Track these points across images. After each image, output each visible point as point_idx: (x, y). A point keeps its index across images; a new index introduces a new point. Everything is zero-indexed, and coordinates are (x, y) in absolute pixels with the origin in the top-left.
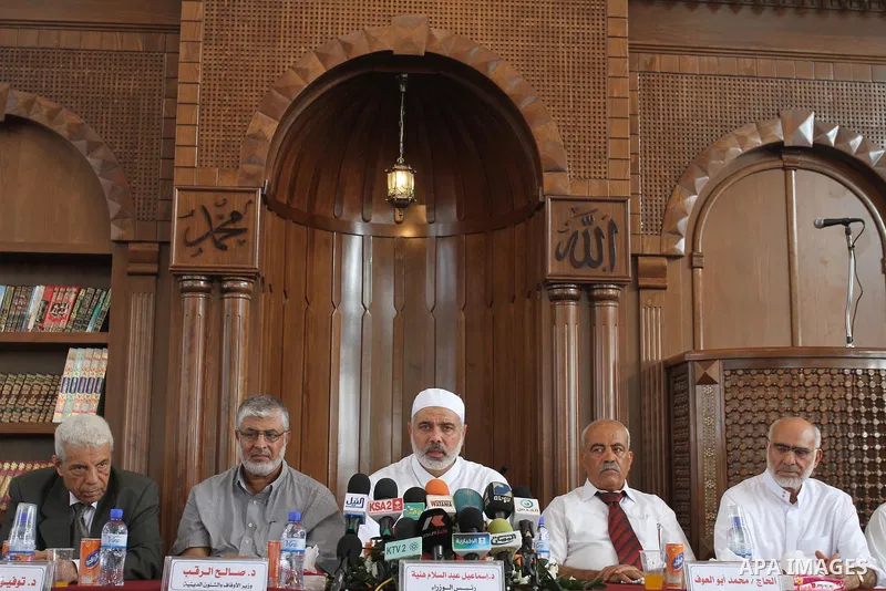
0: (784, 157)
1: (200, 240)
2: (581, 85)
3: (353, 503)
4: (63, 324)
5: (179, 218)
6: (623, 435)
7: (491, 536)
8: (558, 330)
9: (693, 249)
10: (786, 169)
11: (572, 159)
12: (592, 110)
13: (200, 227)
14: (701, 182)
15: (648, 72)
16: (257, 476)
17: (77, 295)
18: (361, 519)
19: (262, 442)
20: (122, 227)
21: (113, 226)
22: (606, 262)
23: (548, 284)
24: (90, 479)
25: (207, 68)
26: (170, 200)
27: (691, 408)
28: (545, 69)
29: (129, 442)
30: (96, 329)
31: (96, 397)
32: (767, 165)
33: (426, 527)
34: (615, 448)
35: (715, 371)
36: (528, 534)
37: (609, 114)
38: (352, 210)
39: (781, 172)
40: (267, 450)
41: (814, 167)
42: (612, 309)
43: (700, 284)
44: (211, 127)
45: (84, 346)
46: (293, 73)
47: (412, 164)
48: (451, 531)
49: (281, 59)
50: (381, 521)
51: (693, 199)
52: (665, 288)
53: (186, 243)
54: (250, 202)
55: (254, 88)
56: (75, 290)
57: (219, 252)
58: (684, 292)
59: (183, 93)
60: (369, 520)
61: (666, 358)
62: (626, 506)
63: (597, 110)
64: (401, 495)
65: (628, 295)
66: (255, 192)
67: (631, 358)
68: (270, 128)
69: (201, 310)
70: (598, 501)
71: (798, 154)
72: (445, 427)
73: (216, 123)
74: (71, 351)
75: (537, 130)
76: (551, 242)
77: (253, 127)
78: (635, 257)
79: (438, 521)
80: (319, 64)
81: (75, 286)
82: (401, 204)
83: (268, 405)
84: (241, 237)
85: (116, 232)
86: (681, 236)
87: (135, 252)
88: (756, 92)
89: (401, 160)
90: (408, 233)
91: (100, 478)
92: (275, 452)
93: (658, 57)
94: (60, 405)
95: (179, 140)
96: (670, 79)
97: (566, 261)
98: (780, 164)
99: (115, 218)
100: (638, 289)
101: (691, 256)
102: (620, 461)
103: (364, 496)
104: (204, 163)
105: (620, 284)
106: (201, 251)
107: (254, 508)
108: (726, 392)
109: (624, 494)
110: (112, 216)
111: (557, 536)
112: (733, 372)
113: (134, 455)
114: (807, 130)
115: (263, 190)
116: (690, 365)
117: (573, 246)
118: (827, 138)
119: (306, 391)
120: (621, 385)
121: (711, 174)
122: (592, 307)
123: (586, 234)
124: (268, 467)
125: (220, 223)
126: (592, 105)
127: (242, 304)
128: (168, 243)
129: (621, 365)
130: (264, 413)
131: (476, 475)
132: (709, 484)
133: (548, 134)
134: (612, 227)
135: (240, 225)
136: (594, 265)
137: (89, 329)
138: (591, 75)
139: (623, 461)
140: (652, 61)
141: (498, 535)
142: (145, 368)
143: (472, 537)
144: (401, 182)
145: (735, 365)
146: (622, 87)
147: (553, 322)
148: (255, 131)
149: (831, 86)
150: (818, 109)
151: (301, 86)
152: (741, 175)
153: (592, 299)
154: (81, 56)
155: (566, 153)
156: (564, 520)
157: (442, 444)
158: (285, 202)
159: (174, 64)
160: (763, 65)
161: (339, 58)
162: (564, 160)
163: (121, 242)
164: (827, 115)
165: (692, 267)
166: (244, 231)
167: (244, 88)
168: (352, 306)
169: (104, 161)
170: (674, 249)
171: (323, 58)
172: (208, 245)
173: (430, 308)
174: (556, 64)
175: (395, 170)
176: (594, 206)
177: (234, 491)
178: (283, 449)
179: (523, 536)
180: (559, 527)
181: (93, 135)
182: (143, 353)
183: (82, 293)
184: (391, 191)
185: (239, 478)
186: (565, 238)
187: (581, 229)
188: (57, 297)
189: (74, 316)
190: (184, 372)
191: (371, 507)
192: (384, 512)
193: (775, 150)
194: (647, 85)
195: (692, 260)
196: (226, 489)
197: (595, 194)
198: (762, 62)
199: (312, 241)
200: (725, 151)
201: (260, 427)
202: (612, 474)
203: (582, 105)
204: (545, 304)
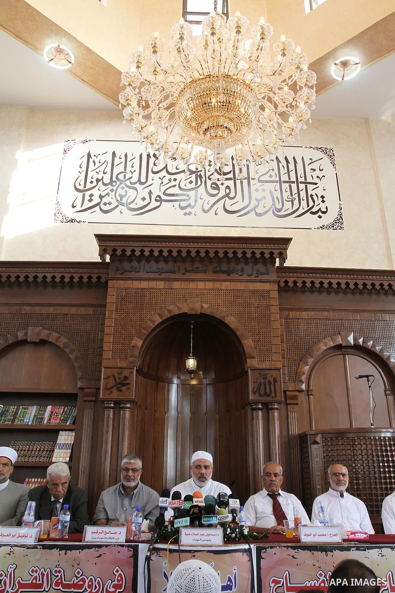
0: (343, 350)
1: (112, 388)
2: (261, 324)
3: (163, 502)
4: (58, 421)
5: (104, 379)
6: (279, 469)
7: (218, 517)
8: (255, 421)
9: (309, 388)
10: (344, 355)
11: (258, 353)
12: (265, 334)
13: (111, 383)
14: (310, 361)
15: (287, 318)
16: (129, 488)
17: (64, 409)
18: (166, 509)
19: (131, 473)
20: (82, 383)
21: (78, 382)
22: (273, 395)
23: (250, 404)
24: (58, 490)
25: (116, 320)
26: (101, 372)
27: (310, 454)
28: (247, 318)
29: (82, 470)
30: (70, 423)
31: (69, 451)
32: (336, 354)
33: (191, 513)
34: (276, 475)
35: (319, 439)
36: (235, 515)
37: (272, 335)
38: (173, 374)
39: (342, 356)
40: (133, 477)
41: (356, 354)
42: (276, 414)
43: (312, 402)
44: (117, 343)
45: (66, 430)
46: (149, 322)
47: (196, 356)
48: (201, 514)
49: (144, 317)
50: (174, 509)
51: (307, 367)
52: (298, 404)
53: (106, 389)
54: (132, 372)
55: (134, 328)
56: (63, 407)
57: (119, 393)
58: (305, 405)
59: (107, 330)
60: (169, 509)
61: (299, 433)
62: (280, 499)
63: (267, 334)
64: (183, 498)
65: (283, 407)
66: (133, 368)
67: (285, 433)
68: (140, 343)
69: (111, 416)
70: (268, 497)
71: (348, 349)
72: (206, 467)
73: (119, 342)
74: (61, 432)
75: (244, 342)
76: (251, 386)
77: (133, 343)
78: (285, 392)
79: (196, 510)
80: (159, 318)
81: (63, 406)
82: (191, 372)
83: (134, 458)
84: (128, 386)
85: (79, 384)
86: (303, 383)
87: (87, 392)
88: (330, 325)
89: (191, 354)
90: (194, 382)
91: (63, 490)
92: (136, 477)
93: (291, 312)
94: (55, 454)
95: (105, 349)
96: (296, 321)
97: (257, 394)
98: (341, 353)
99: (80, 379)
100: (287, 404)
101: (308, 391)
102: (277, 480)
103: (168, 499)
104: (114, 357)
105: (279, 403)
106: (112, 392)
107: (126, 502)
108: (323, 448)
109: (279, 494)
110: (78, 378)
111: (252, 514)
112: (326, 439)
113: (84, 475)
114: (351, 339)
115: (136, 367)
116: (308, 436)
117: (260, 389)
118: (359, 342)
119: (154, 448)
120: (281, 445)
121: (314, 357)
122: (268, 413)
123: (265, 383)
124: (133, 484)
125: (120, 380)
126: (265, 332)
127: (128, 413)
128: (100, 389)
129: (281, 436)
130: (132, 461)
131: (217, 487)
132: (319, 487)
133: (248, 343)
134: (275, 380)
135: (127, 382)
136: (268, 395)
137: (68, 423)
138: (265, 320)
139: (279, 480)
140: (289, 314)
141: (221, 516)
142: (89, 439)
143: (210, 517)
144: (191, 363)
145: (327, 436)
146: (277, 325)
147: (253, 419)
148: (134, 344)
149: (359, 322)
150: (354, 331)
151: (152, 327)
152: (326, 358)
153: (268, 410)
154: (69, 317)
155: (256, 351)
156: (254, 506)
157: (205, 474)
158: (146, 371)
159: (104, 319)
160: (332, 315)
161: (167, 315)
162: (255, 354)
163: (82, 389)
164: (358, 333)
165: (308, 395)
166: (129, 384)
167: (130, 328)
168: (173, 412)
169: (76, 356)
170: (300, 388)
171: (160, 316)
172: (114, 390)
173: (205, 413)
174: (251, 316)
175: (189, 359)
176: (267, 372)
177: (119, 494)
178: (139, 477)
179: (233, 516)
180: (252, 509)
181: (72, 346)
182: (88, 433)
183: (66, 409)
184: (187, 367)
185: (121, 488)
186: (256, 385)
187: (262, 381)
188: (56, 410)
189: (62, 418)
190: (104, 441)
191: (170, 503)
192: (176, 506)
193: (339, 347)
194: (287, 323)
195: (308, 392)
196: (116, 492)
197: (268, 367)
198: (331, 313)
199: (157, 387)
200: (320, 348)
201: (130, 467)
202: (274, 486)
203: (261, 332)
204: (249, 411)
